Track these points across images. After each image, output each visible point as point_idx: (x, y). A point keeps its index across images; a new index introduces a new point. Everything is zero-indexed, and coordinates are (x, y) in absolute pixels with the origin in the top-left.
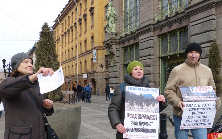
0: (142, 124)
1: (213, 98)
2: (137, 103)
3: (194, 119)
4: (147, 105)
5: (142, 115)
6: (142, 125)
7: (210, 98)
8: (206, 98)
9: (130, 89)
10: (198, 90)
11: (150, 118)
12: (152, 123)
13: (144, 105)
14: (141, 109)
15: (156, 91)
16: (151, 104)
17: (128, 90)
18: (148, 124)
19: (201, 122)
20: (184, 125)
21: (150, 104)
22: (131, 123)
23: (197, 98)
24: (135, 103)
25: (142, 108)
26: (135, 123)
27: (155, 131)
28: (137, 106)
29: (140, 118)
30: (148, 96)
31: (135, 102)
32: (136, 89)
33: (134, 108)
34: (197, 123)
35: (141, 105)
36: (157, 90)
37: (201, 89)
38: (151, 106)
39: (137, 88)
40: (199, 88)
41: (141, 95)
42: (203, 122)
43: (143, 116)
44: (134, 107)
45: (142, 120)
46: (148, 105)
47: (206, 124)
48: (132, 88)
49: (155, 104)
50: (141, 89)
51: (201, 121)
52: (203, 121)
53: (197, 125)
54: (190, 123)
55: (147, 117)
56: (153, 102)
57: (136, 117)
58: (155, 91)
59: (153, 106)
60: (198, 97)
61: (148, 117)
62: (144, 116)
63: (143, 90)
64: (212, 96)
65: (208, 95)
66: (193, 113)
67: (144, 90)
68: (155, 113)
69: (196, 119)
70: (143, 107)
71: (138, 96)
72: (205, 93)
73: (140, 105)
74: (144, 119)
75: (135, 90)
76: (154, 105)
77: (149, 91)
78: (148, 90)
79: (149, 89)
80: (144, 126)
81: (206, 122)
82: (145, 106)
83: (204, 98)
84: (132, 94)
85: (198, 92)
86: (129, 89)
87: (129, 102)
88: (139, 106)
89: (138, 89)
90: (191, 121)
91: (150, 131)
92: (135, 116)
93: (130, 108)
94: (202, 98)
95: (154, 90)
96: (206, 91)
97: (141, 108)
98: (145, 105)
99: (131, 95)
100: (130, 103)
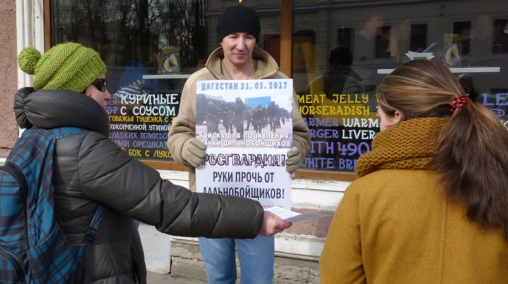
0: (243, 177)
2: (228, 124)
4: (256, 128)
5: (242, 157)
6: (245, 179)
9: (208, 87)
11: (264, 163)
12: (272, 174)
13: (247, 129)
14: (238, 139)
15: (283, 85)
16: (269, 125)
17: (204, 92)
18: (259, 177)
21: (263, 125)
22: (214, 177)
24: (221, 126)
25: (242, 138)
26: (224, 177)
27: (281, 193)
28: (227, 131)
29: (238, 162)
30: (259, 103)
31: (222, 121)
32: (224, 86)
33: (219, 139)
35: (240, 130)
36: (285, 83)
38: (267, 130)
39: (227, 84)
41: (239, 101)
43: (245, 159)
44: (218, 135)
45: (243, 168)
46: (258, 128)
48: (214, 86)
49: (281, 123)
50: (240, 86)
55: (256, 160)
56: (275, 119)
57: (225, 162)
58: (281, 87)
59: (273, 129)
61: (259, 160)
62: (249, 157)
63: (245, 86)
67: (247, 88)
68: (280, 147)
70: (245, 133)
71: (229, 105)
73: (235, 130)
74: (248, 164)
75: (222, 89)
76: (276, 125)
77: (261, 88)
78: (259, 86)
79: (261, 83)
80: (249, 181)
82: (250, 133)
84: (214, 101)
86: (205, 89)
87: (205, 122)
88: (232, 132)
89: (231, 87)
91: (267, 193)
92: (221, 159)
93: (209, 139)
95: (276, 83)
97: (239, 137)
98: (251, 127)
99: (210, 104)
100: (209, 124)
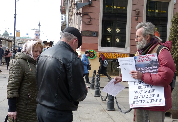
1: (156, 70)
3: (141, 94)
7: (153, 69)
8: (149, 70)
10: (141, 60)
19: (151, 98)
20: (133, 102)
23: (140, 71)
34: (146, 99)
37: (144, 59)
40: (142, 58)
42: (152, 98)
47: (157, 100)
51: (150, 96)
52: (151, 96)
53: (146, 101)
54: (138, 99)
60: (141, 69)
64: (155, 67)
65: (151, 66)
66: (139, 88)
69: (143, 94)
72: (148, 64)
81: (156, 98)
83: (147, 70)
85: (142, 63)
90: (138, 97)
94: (145, 70)
96: (150, 61)
